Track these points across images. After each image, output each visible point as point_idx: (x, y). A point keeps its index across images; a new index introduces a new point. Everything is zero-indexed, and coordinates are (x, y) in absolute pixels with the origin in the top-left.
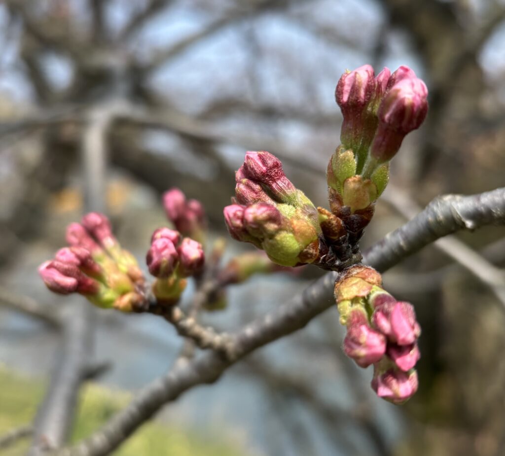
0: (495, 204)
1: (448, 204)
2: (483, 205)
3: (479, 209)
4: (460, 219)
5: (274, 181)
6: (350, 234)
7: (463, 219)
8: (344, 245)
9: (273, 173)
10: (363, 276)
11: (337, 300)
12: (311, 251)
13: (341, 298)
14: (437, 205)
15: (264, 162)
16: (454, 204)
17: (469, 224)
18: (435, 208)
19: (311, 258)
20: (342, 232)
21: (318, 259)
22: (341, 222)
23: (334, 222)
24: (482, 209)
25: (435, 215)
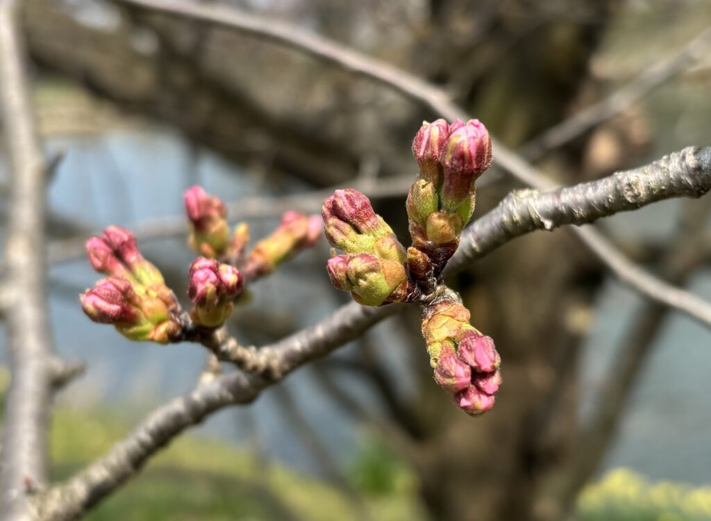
0: (577, 204)
1: (525, 201)
2: (565, 205)
3: (560, 209)
4: (538, 219)
5: (363, 222)
6: (435, 267)
7: (542, 220)
8: (430, 280)
9: (362, 215)
10: (453, 315)
11: (428, 342)
12: (399, 292)
13: (431, 340)
14: (513, 203)
15: (352, 204)
16: (531, 201)
17: (548, 224)
18: (510, 205)
19: (399, 298)
20: (428, 268)
21: (406, 298)
22: (428, 258)
23: (421, 260)
24: (563, 209)
25: (511, 215)
